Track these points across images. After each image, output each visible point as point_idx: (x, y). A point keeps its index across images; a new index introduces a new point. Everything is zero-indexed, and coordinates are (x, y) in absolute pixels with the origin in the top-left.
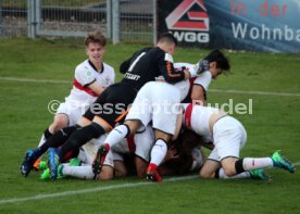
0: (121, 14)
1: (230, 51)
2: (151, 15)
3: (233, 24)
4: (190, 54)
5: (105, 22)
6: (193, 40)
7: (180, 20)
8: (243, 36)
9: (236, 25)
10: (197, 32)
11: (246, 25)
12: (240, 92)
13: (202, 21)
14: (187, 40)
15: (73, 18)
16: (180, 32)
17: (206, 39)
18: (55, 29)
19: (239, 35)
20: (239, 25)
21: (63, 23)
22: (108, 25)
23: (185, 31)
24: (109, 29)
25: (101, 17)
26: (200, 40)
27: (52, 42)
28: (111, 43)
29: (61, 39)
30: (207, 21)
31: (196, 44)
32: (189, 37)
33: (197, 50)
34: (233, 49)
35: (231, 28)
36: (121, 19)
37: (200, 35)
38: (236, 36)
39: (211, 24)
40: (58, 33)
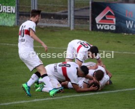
0: (75, 16)
1: (125, 34)
2: (89, 17)
3: (127, 22)
4: (106, 35)
5: (67, 20)
6: (108, 28)
7: (102, 19)
8: (131, 27)
10: (110, 25)
11: (133, 22)
13: (112, 20)
14: (105, 28)
15: (52, 17)
16: (102, 25)
17: (114, 28)
18: (44, 22)
20: (130, 22)
21: (48, 20)
22: (69, 21)
23: (104, 24)
24: (69, 23)
25: (65, 17)
26: (111, 29)
27: (43, 29)
28: (70, 29)
29: (47, 27)
30: (114, 20)
31: (109, 30)
32: (106, 27)
33: (109, 33)
35: (126, 23)
36: (75, 18)
37: (111, 26)
38: (128, 27)
39: (116, 21)
40: (45, 24)
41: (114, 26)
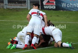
0: (30, 1)
1: (62, 11)
2: (39, 1)
3: (62, 3)
4: (50, 12)
5: (26, 4)
6: (51, 8)
7: (47, 2)
8: (65, 6)
9: (63, 3)
10: (52, 6)
11: (66, 3)
12: (64, 22)
13: (53, 3)
14: (49, 8)
15: (17, 3)
16: (47, 6)
17: (55, 8)
18: (12, 6)
19: (64, 6)
20: (64, 3)
21: (14, 4)
22: (27, 4)
23: (49, 6)
25: (25, 2)
26: (53, 8)
27: (11, 10)
28: (28, 9)
29: (13, 9)
30: (55, 2)
31: (52, 9)
32: (50, 7)
33: (52, 11)
34: (62, 10)
36: (30, 3)
37: (53, 6)
38: (63, 6)
39: (56, 3)
40: (13, 7)
41: (55, 6)
